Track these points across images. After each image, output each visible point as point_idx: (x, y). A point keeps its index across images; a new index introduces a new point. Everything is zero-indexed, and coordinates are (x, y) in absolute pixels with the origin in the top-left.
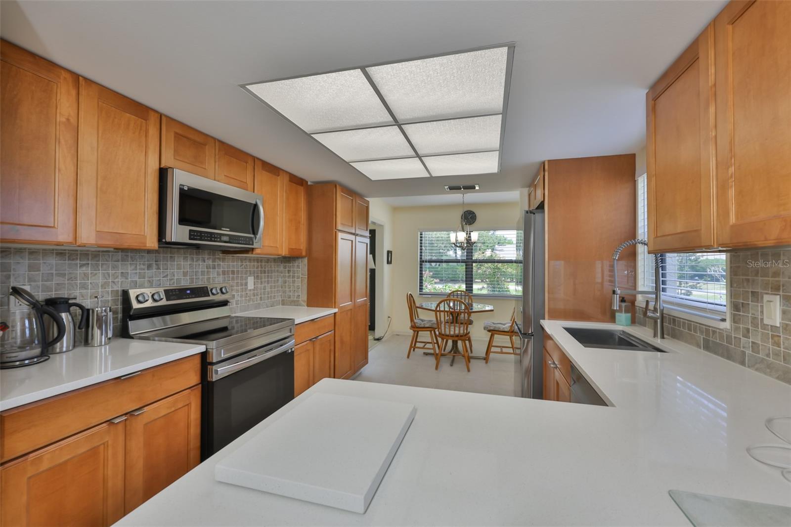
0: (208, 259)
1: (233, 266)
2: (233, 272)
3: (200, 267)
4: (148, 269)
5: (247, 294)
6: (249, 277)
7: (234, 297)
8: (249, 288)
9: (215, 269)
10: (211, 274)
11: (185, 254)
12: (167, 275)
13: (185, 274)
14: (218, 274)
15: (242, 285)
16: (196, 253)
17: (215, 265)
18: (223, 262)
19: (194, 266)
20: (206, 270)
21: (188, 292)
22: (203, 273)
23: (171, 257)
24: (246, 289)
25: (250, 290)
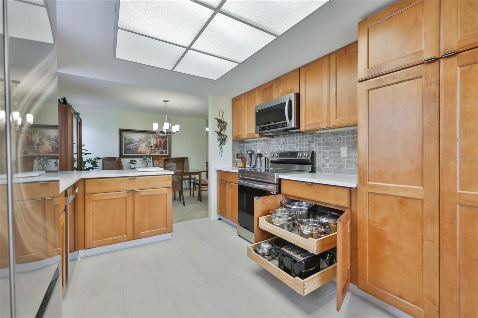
0: (309, 137)
1: (327, 140)
2: (327, 144)
3: (305, 142)
4: (283, 144)
5: (340, 160)
6: (341, 147)
7: (328, 161)
8: (342, 156)
9: (314, 142)
10: (311, 146)
11: (297, 136)
12: (290, 147)
13: (297, 146)
14: (316, 145)
15: (335, 153)
16: (302, 134)
17: (313, 140)
18: (318, 138)
19: (301, 142)
20: (308, 143)
21: (288, 154)
22: (306, 145)
23: (291, 138)
24: (339, 157)
25: (344, 158)
